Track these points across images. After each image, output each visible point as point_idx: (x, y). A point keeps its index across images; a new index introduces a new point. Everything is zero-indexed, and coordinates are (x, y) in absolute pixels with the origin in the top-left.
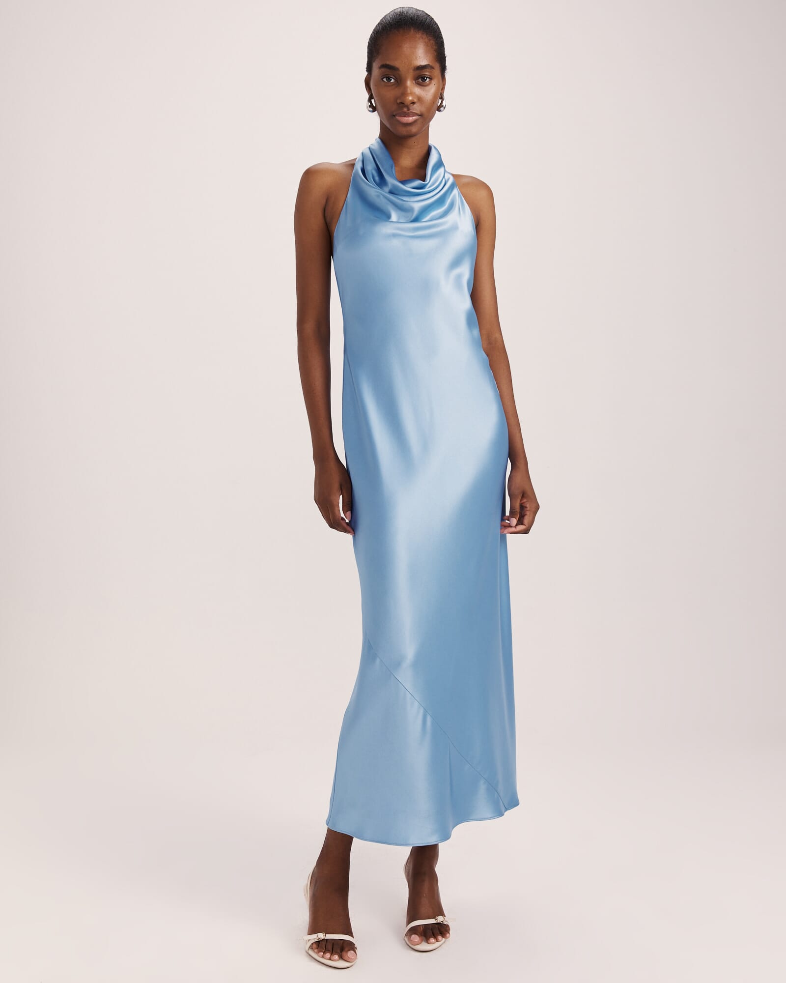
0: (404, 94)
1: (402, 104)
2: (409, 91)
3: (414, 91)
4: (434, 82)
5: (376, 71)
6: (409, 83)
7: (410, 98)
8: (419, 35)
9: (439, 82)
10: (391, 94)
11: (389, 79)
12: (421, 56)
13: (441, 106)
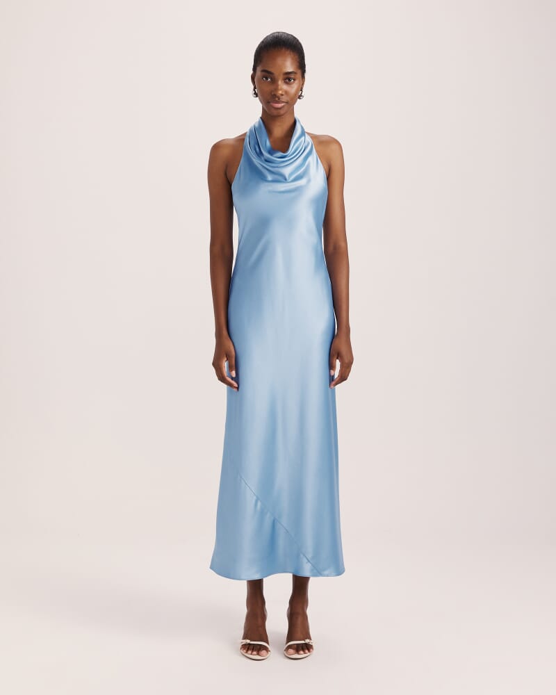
0: (277, 89)
1: (275, 96)
2: (280, 87)
3: (283, 86)
4: (296, 82)
5: (259, 73)
6: (280, 82)
7: (280, 92)
8: (288, 52)
9: (300, 81)
10: (268, 88)
11: (267, 79)
12: (289, 66)
13: (301, 96)
